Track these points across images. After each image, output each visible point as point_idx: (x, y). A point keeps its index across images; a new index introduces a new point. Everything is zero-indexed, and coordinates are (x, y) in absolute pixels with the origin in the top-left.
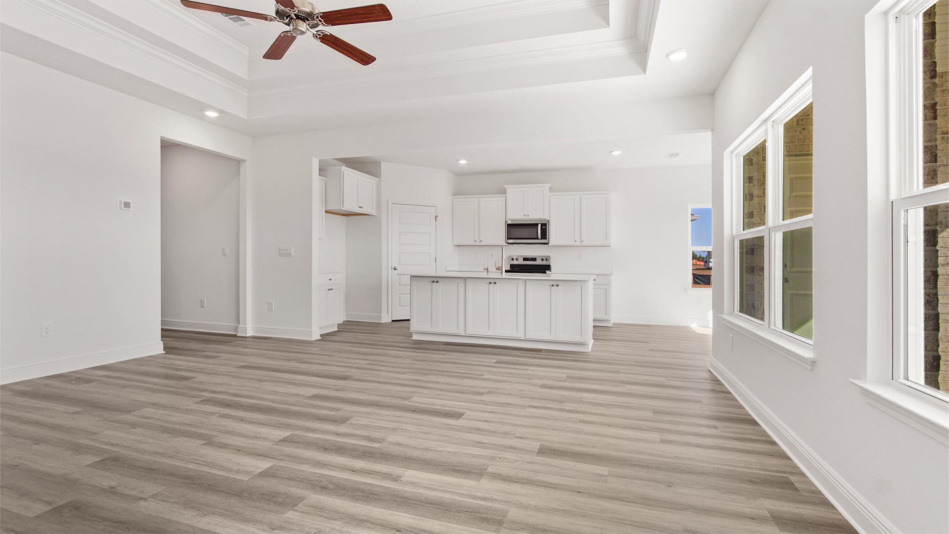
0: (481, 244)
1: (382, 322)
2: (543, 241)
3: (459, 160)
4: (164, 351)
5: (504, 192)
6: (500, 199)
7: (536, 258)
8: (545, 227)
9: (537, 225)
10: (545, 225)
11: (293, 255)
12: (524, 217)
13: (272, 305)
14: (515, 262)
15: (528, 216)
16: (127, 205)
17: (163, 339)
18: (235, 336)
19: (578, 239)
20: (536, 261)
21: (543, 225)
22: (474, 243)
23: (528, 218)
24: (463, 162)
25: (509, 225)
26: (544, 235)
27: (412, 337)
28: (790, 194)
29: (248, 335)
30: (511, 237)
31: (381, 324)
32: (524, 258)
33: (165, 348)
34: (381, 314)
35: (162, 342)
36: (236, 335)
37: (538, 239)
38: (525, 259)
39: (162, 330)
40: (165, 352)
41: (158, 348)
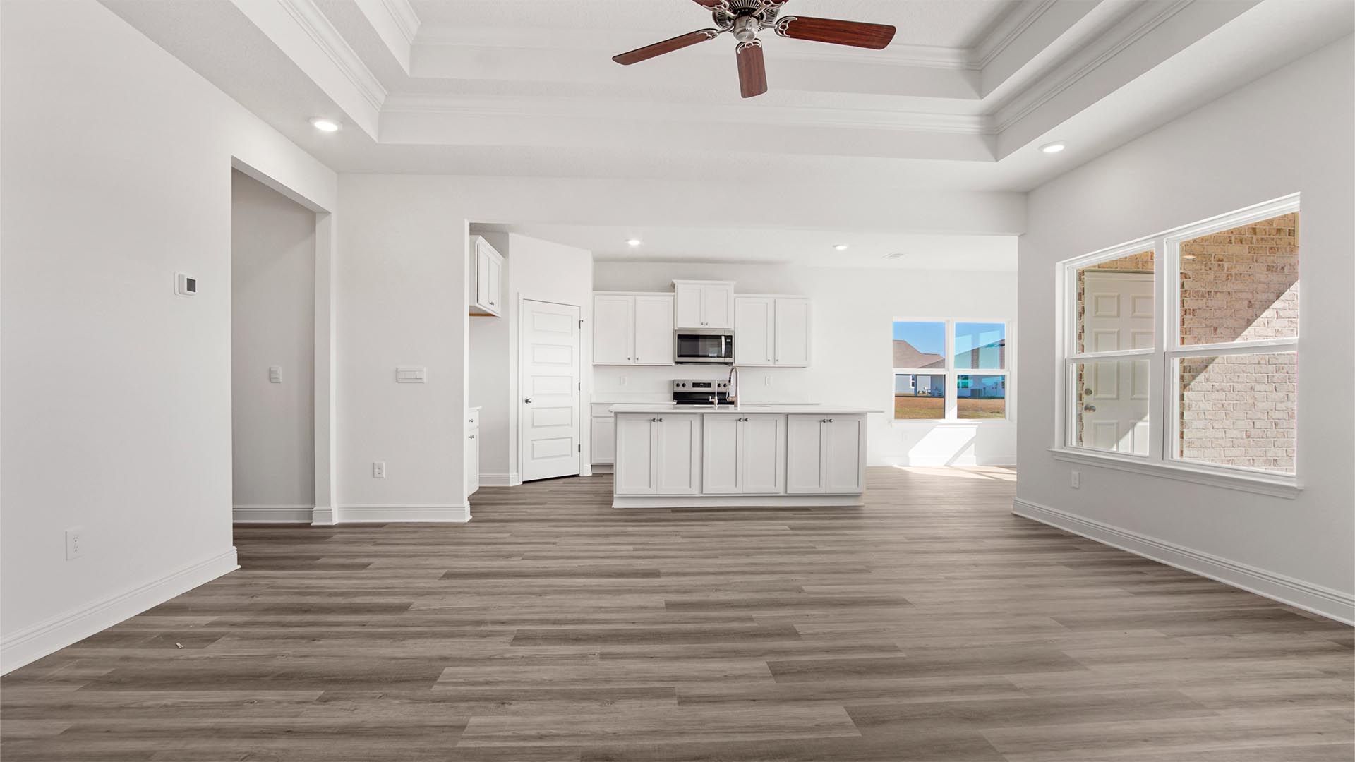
0: (637, 363)
1: (511, 485)
2: (727, 360)
3: (627, 240)
4: (238, 564)
5: (673, 287)
6: (666, 298)
7: (710, 384)
8: (730, 341)
9: (720, 337)
10: (730, 337)
11: (425, 380)
12: (702, 327)
13: (380, 468)
14: (681, 389)
15: (707, 324)
16: (191, 285)
17: (236, 541)
18: (308, 526)
19: (770, 357)
20: (710, 387)
21: (727, 337)
22: (627, 362)
23: (707, 327)
24: (634, 243)
25: (680, 337)
26: (729, 353)
27: (612, 504)
28: (1095, 313)
29: (334, 523)
30: (683, 354)
31: (508, 488)
32: (693, 384)
33: (241, 559)
34: (508, 472)
35: (235, 548)
36: (310, 524)
37: (720, 357)
38: (695, 385)
39: (235, 526)
40: (240, 567)
41: (225, 560)
